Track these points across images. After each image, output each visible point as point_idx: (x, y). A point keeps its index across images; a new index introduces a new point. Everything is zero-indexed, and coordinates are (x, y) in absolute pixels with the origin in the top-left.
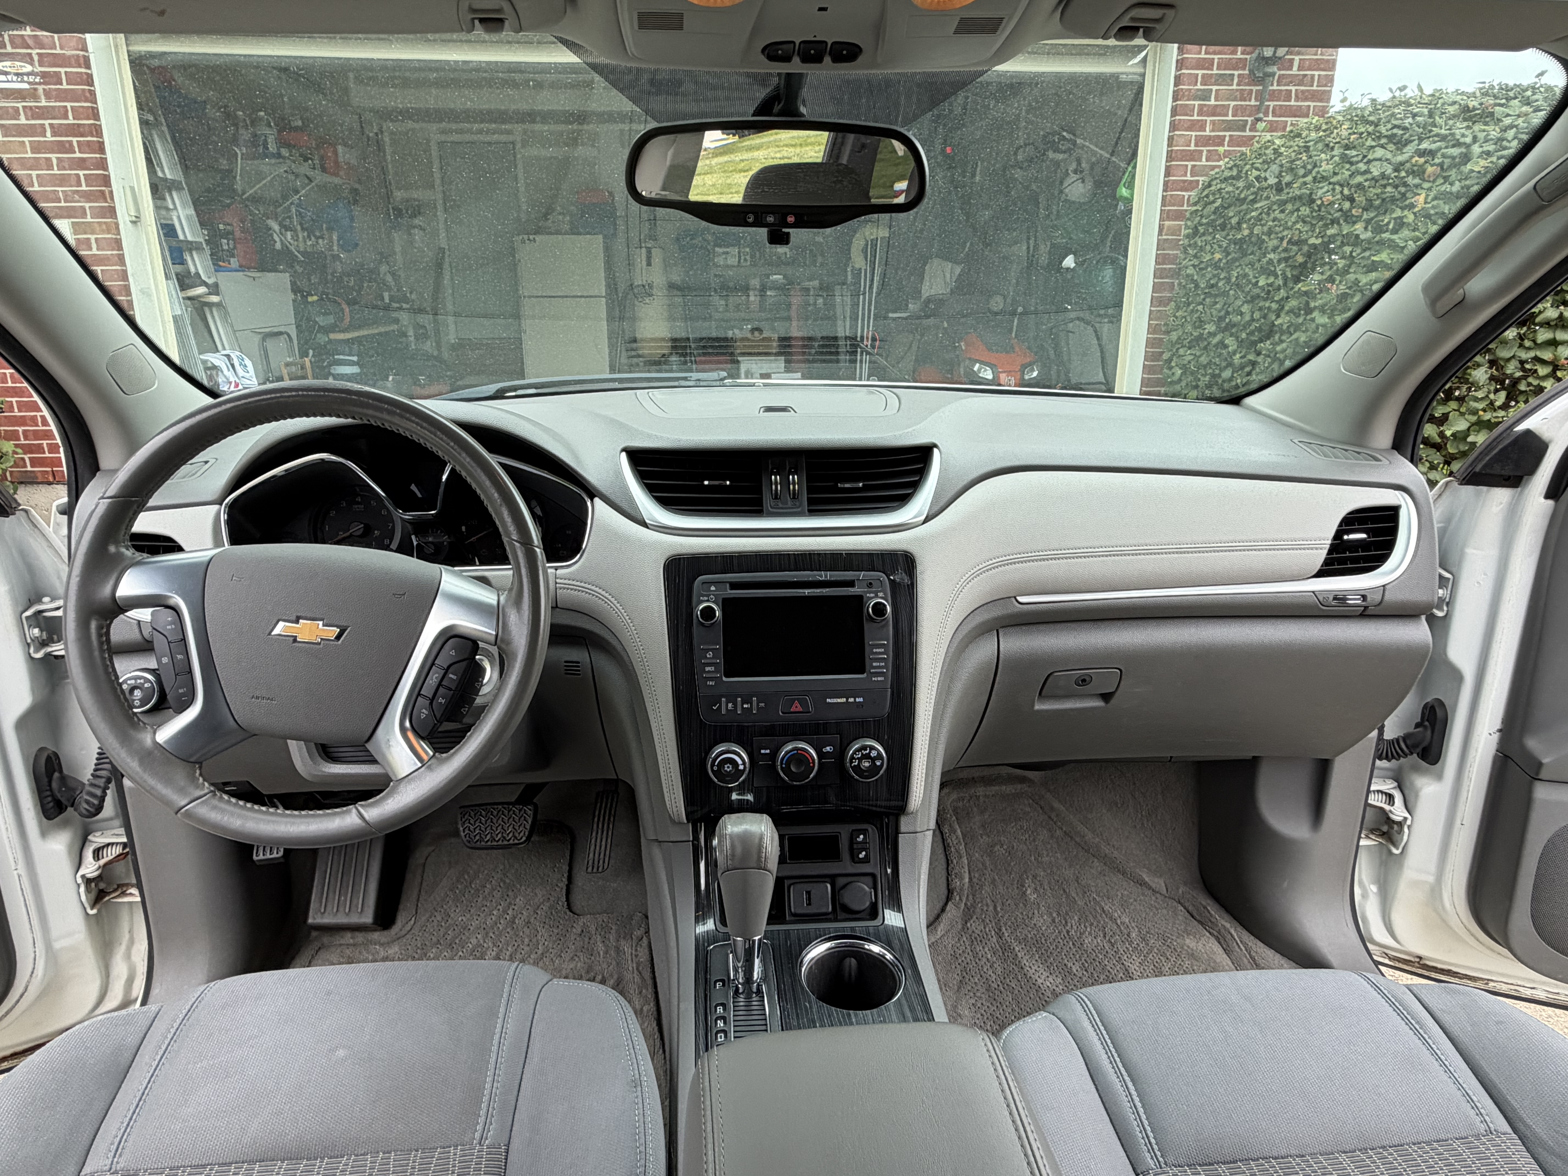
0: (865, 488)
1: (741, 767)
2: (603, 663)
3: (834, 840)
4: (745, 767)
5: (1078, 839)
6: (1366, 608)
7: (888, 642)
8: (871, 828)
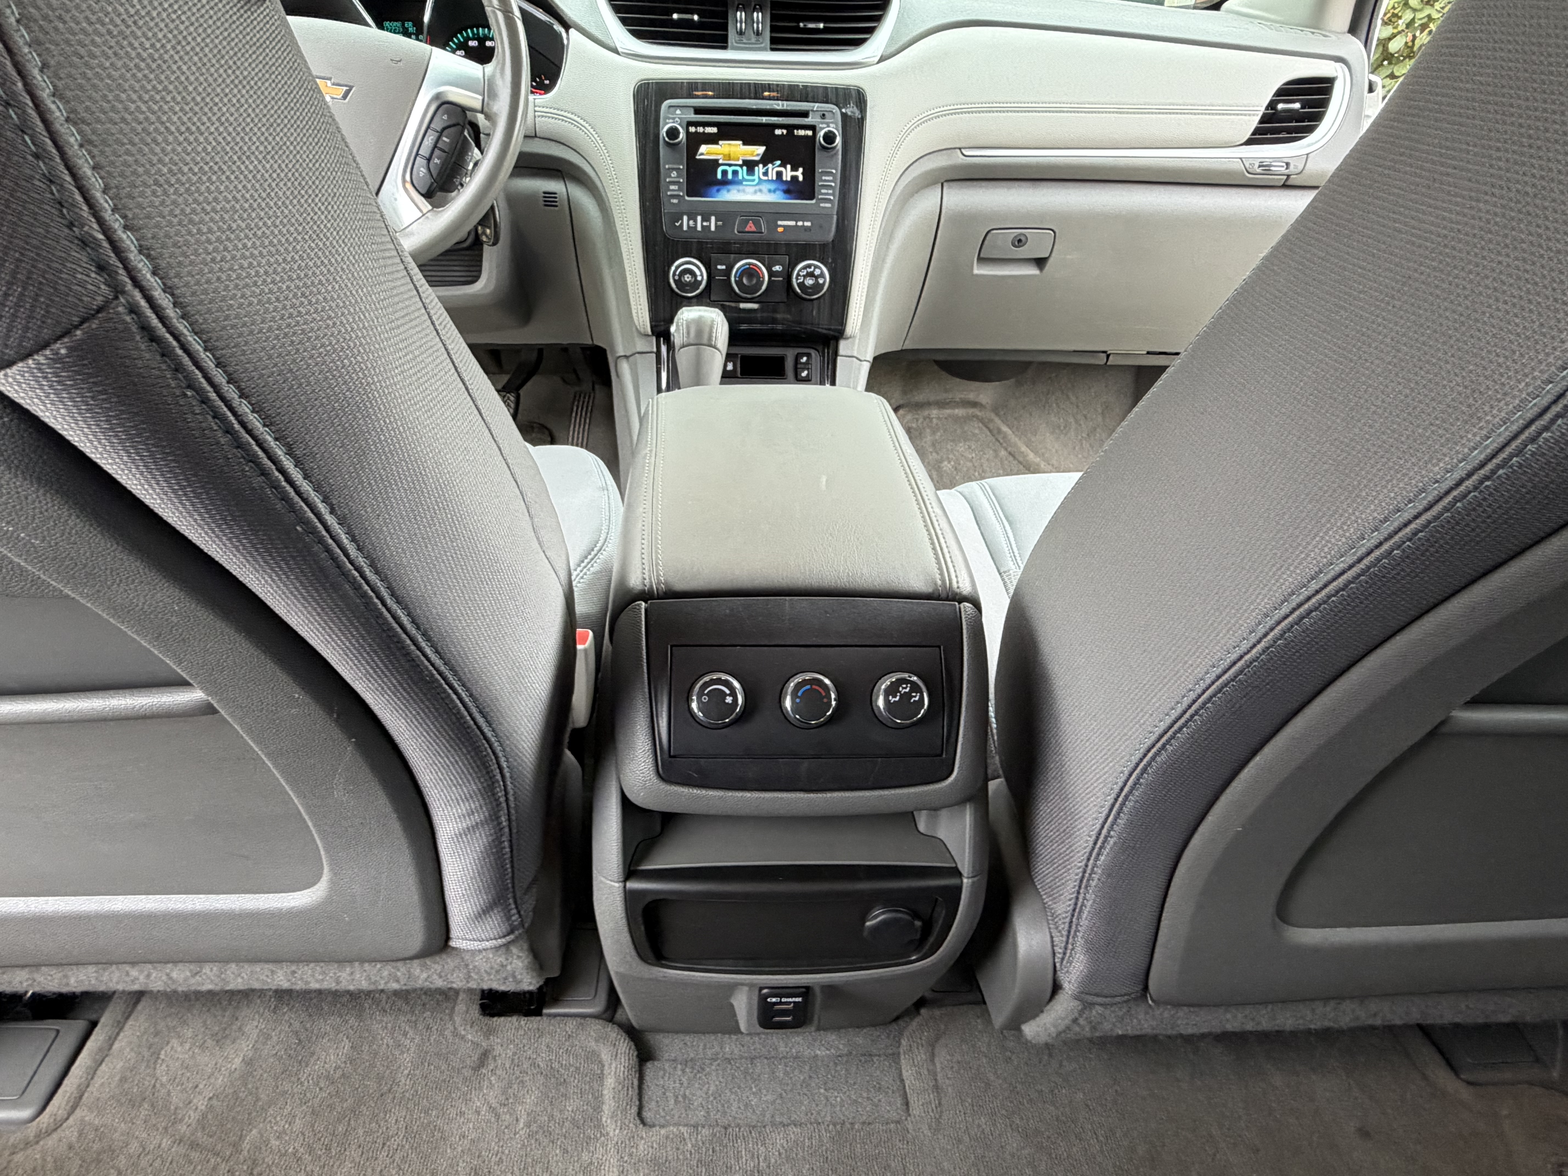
0: (826, 30)
1: (699, 279)
2: (578, 194)
4: (703, 279)
6: (1287, 178)
7: (837, 171)
8: (813, 353)
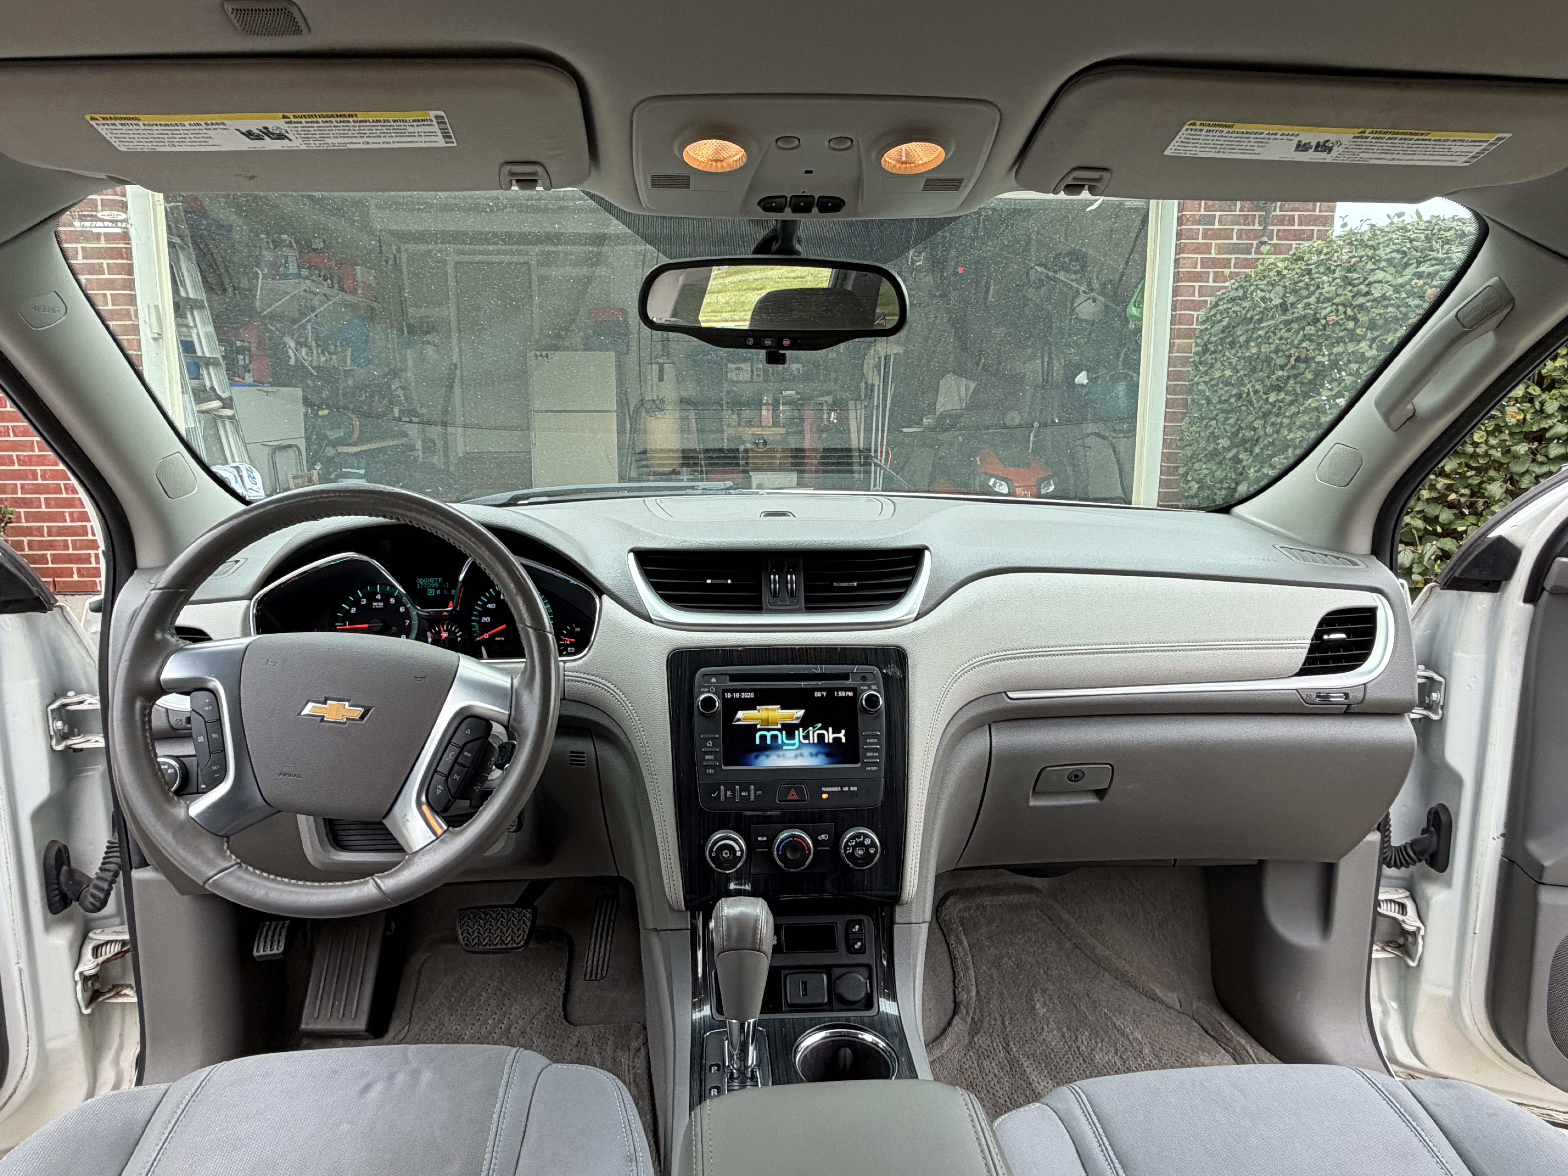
0: (860, 588)
1: (739, 854)
2: (607, 753)
3: (830, 930)
4: (742, 854)
5: (1088, 952)
6: (1349, 705)
7: (882, 733)
8: (866, 919)
